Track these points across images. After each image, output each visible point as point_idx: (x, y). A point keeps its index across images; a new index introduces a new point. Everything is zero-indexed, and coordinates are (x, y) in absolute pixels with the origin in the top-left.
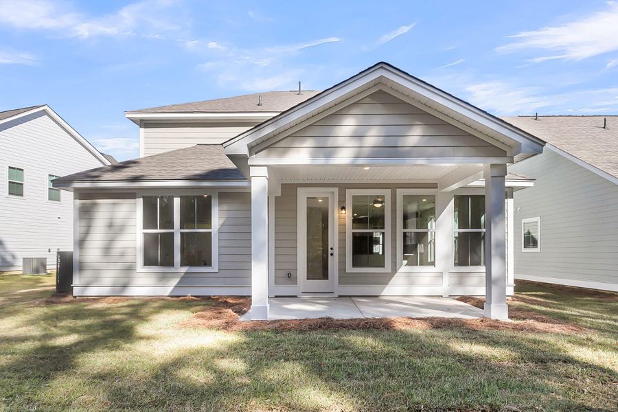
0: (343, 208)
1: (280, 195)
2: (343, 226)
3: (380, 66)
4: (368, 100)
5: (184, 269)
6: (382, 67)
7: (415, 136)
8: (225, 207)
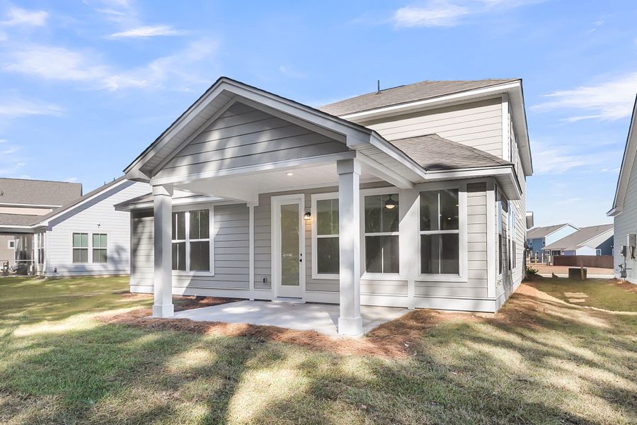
0: (309, 214)
1: (258, 205)
2: (308, 231)
3: (221, 81)
4: (229, 114)
5: (192, 273)
6: (223, 82)
7: (264, 142)
8: (219, 218)
